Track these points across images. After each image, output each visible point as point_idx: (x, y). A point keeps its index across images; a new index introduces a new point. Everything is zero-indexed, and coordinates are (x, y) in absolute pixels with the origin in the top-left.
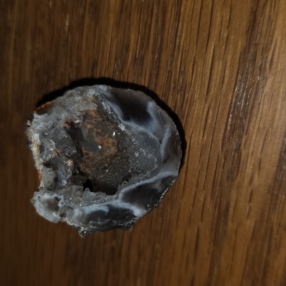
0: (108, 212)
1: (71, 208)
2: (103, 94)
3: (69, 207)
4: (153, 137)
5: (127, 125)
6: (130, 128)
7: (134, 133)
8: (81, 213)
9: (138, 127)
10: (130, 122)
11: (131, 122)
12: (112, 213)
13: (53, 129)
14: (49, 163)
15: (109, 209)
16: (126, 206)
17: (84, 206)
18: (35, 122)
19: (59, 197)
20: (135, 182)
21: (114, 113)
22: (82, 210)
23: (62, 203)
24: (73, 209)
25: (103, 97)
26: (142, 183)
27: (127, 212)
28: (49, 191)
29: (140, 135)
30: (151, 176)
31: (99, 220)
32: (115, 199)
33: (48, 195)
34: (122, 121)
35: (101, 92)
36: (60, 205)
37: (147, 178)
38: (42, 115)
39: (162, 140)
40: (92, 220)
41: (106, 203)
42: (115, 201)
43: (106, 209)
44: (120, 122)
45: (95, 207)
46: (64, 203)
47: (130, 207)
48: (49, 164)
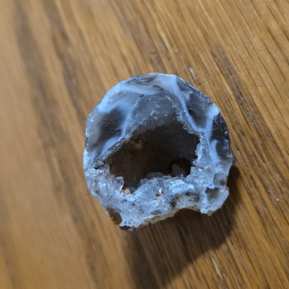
0: (217, 140)
1: (215, 176)
2: (94, 160)
3: (214, 178)
4: (137, 104)
5: (126, 131)
6: (129, 129)
7: (134, 123)
8: (220, 166)
9: (128, 121)
10: (123, 129)
11: (122, 128)
12: (218, 136)
13: (135, 205)
14: (171, 203)
15: (214, 140)
16: (209, 124)
17: (213, 164)
18: (130, 223)
19: (205, 189)
20: (186, 118)
21: (114, 146)
22: (217, 165)
23: (211, 185)
24: (216, 174)
25: (98, 160)
26: (186, 111)
27: (216, 122)
28: (200, 199)
29: (135, 118)
30: (179, 102)
31: (226, 147)
32: (204, 135)
33: (203, 200)
34: (122, 137)
35: (92, 162)
36: (213, 187)
37: (180, 106)
38: (122, 218)
39: (140, 94)
40: (227, 155)
41: (208, 143)
42: (206, 135)
43: (215, 142)
44: (124, 139)
45: (213, 154)
46: (211, 183)
47: (211, 119)
48: (173, 203)
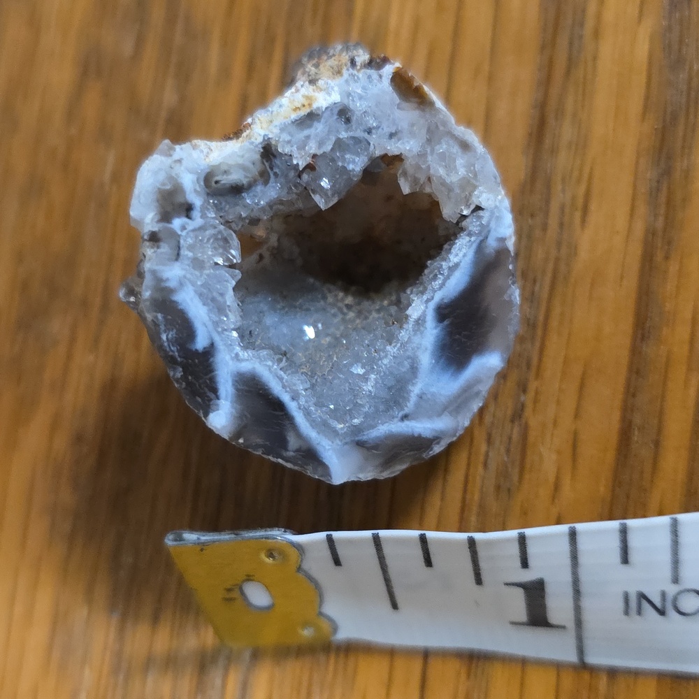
0: (196, 350)
1: (178, 255)
2: (489, 231)
3: (179, 248)
4: (412, 394)
5: (424, 321)
6: (418, 330)
7: (409, 347)
8: (172, 284)
9: (426, 349)
10: (434, 325)
11: (436, 328)
12: (197, 361)
13: (365, 131)
14: (275, 156)
15: (205, 348)
16: (226, 388)
17: (193, 285)
18: (369, 77)
19: (196, 214)
20: (288, 389)
21: (448, 277)
22: (181, 284)
23: (183, 228)
24: (177, 260)
25: (480, 233)
26: (292, 407)
27: (212, 396)
28: (202, 183)
29: (410, 361)
30: (314, 424)
31: (170, 336)
32: (233, 355)
33: (193, 182)
34: (432, 305)
35: (493, 225)
36: (177, 223)
37: (307, 414)
38: (391, 88)
39: (408, 420)
40: (164, 318)
41: (217, 339)
42: (228, 358)
43: (201, 343)
44: (428, 301)
45: (198, 312)
46: (184, 233)
47: (226, 399)
48: (271, 157)
